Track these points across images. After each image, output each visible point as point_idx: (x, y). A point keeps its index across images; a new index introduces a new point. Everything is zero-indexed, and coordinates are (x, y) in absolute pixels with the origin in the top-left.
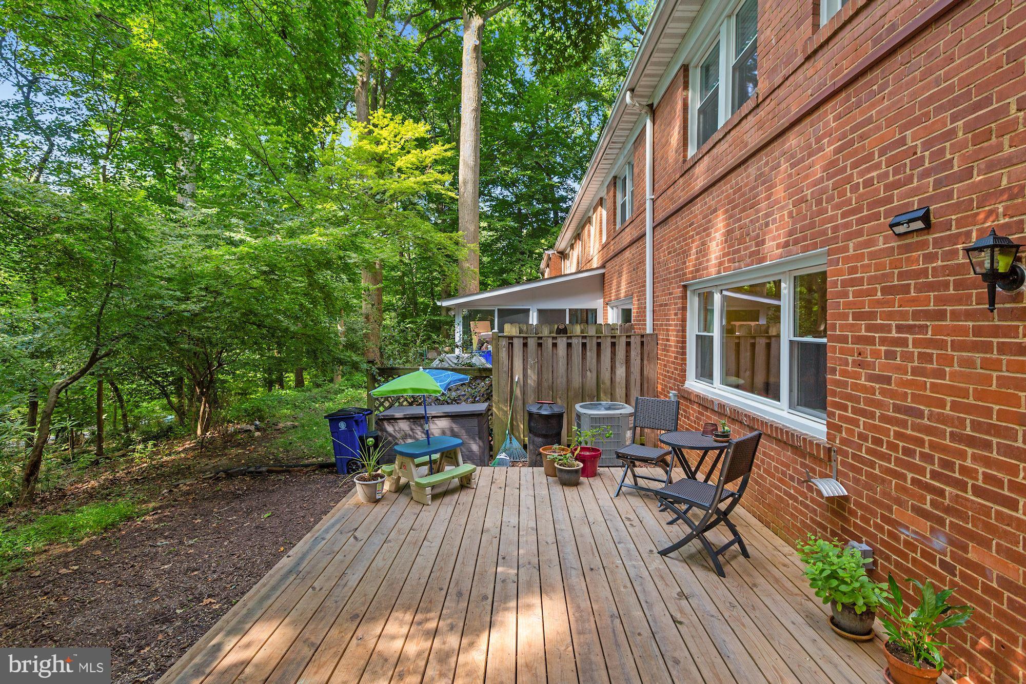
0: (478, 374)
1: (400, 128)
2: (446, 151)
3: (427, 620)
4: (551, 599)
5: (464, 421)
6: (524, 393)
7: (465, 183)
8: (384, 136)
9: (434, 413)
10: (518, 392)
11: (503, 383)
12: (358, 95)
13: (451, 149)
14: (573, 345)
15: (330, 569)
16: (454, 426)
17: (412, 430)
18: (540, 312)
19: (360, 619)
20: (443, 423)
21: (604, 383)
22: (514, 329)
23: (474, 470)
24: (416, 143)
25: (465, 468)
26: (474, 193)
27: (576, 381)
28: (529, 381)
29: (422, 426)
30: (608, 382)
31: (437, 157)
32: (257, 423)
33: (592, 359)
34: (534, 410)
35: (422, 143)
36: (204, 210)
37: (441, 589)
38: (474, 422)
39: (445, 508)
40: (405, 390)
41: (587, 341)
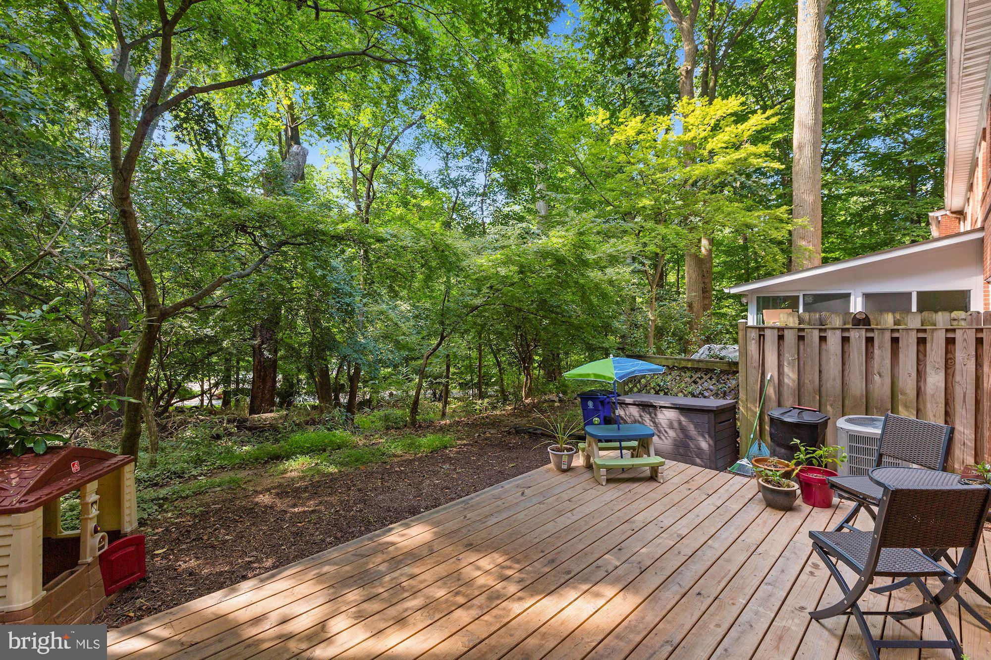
0: (727, 368)
1: (707, 110)
2: (768, 118)
3: (510, 568)
4: (624, 599)
5: (692, 415)
6: (779, 394)
7: (800, 147)
8: (691, 122)
9: (662, 403)
10: (770, 391)
11: (751, 380)
12: (683, 86)
13: (776, 114)
14: (852, 340)
15: (487, 508)
16: (682, 419)
17: (641, 416)
18: (867, 296)
19: (470, 547)
20: (671, 414)
21: (904, 394)
22: (791, 319)
23: (663, 464)
24: (733, 118)
25: (655, 459)
26: (814, 156)
27: (857, 385)
28: (786, 380)
29: (650, 414)
30: (912, 393)
31: (759, 128)
32: (561, 395)
33: (882, 358)
34: (776, 413)
35: (740, 118)
36: (520, 225)
37: (543, 552)
38: (705, 418)
39: (613, 492)
40: (588, 375)
41: (875, 335)
